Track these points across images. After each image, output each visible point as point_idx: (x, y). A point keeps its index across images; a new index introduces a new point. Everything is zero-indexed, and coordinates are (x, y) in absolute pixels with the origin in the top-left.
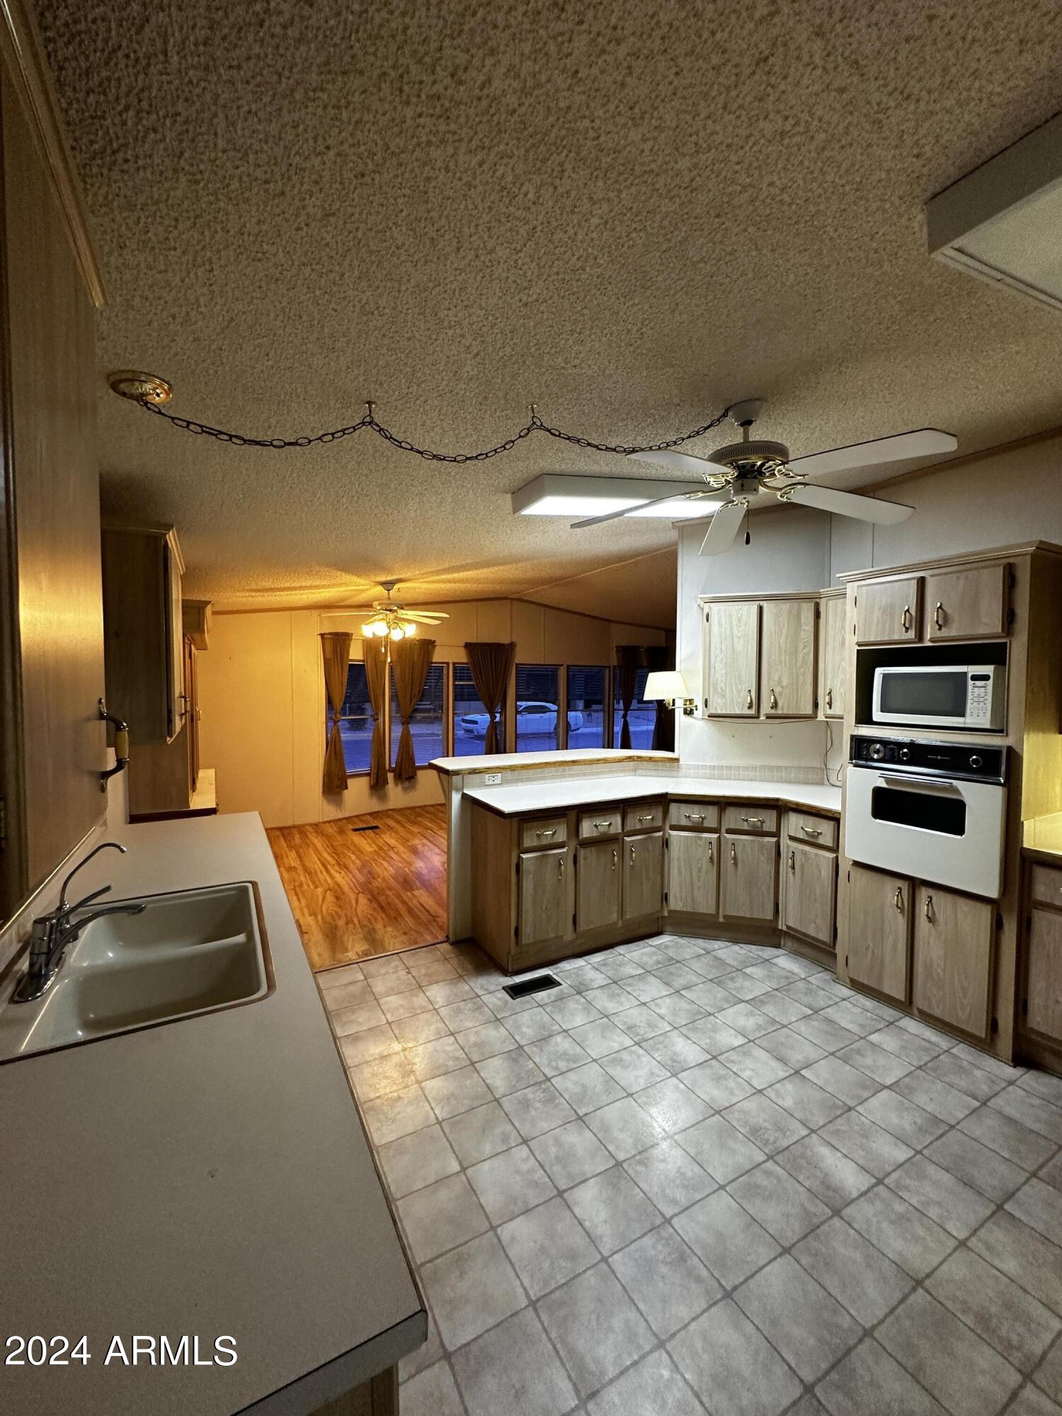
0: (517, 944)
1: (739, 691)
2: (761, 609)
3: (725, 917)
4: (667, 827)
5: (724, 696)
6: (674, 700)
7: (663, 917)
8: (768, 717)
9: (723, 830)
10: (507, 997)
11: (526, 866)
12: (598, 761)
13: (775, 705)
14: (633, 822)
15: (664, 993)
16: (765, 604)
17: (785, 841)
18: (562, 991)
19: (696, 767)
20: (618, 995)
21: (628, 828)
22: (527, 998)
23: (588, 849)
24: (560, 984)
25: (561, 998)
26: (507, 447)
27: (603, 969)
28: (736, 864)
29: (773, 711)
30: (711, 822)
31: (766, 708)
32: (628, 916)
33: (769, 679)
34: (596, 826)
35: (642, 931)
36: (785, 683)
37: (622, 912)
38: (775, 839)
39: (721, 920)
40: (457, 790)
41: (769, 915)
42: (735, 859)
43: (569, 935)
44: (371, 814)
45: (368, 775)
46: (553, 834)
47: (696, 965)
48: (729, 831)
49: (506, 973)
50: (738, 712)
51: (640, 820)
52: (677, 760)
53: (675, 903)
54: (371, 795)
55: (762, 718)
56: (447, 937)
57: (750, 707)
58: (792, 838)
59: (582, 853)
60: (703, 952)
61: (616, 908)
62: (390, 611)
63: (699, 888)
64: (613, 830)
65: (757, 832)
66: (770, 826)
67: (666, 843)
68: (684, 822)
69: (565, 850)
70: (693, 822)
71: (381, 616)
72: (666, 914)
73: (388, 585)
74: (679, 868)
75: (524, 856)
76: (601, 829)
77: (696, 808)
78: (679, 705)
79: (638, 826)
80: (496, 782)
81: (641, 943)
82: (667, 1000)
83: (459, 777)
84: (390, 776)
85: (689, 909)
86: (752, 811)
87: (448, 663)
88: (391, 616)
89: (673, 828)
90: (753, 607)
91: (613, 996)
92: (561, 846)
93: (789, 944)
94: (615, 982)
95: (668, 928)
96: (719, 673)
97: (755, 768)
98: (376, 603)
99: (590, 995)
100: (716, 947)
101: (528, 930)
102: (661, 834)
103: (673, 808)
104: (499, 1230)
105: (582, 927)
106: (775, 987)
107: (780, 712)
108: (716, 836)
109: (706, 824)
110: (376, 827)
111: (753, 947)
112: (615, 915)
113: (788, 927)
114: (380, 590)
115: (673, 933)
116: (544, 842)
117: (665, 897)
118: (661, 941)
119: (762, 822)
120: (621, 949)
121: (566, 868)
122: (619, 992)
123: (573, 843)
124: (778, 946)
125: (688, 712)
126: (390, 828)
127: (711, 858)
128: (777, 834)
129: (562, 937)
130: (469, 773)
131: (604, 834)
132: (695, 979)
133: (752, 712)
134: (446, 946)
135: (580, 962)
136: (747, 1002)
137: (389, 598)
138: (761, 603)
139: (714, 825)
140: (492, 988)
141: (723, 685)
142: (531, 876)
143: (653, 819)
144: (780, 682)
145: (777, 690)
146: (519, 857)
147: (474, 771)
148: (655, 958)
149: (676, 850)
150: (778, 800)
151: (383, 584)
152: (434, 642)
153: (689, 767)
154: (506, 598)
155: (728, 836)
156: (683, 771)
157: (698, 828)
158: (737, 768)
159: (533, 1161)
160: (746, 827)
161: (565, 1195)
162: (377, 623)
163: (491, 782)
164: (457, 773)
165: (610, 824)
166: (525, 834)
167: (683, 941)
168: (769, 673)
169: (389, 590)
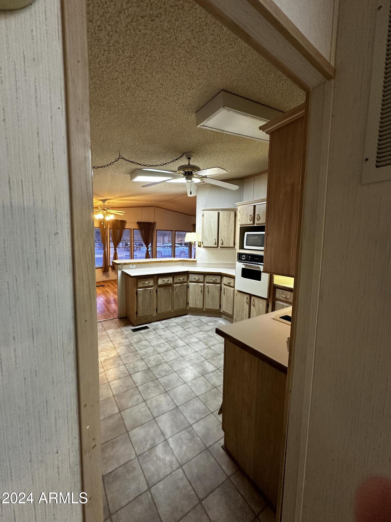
0: (137, 316)
1: (212, 240)
2: (219, 213)
3: (205, 309)
4: (189, 282)
5: (208, 241)
6: (195, 242)
7: (187, 309)
8: (221, 247)
9: (205, 282)
10: (132, 332)
11: (139, 293)
12: (169, 261)
13: (222, 244)
14: (176, 280)
15: (181, 330)
16: (220, 211)
17: (223, 285)
18: (149, 330)
19: (202, 264)
20: (166, 330)
21: (175, 281)
22: (138, 332)
23: (161, 288)
24: (149, 328)
25: (148, 332)
26: (111, 164)
27: (164, 324)
28: (208, 293)
29: (222, 246)
30: (201, 280)
31: (220, 245)
32: (175, 309)
33: (221, 235)
34: (163, 281)
35: (180, 314)
36: (226, 236)
37: (173, 307)
38: (220, 285)
39: (204, 310)
40: (120, 270)
41: (218, 308)
42: (208, 291)
43: (155, 314)
44: (103, 282)
45: (102, 268)
46: (149, 283)
47: (194, 323)
48: (207, 283)
49: (133, 326)
50: (212, 246)
51: (179, 279)
52: (195, 261)
53: (191, 305)
54: (103, 275)
55: (219, 248)
56: (118, 317)
57: (215, 244)
58: (225, 284)
59: (159, 289)
60: (197, 319)
61: (170, 306)
62: (105, 210)
63: (198, 300)
64: (169, 282)
65: (215, 283)
66: (218, 281)
67: (188, 287)
68: (193, 280)
69: (153, 288)
70: (196, 280)
71: (102, 212)
72: (188, 309)
73: (104, 201)
74: (192, 294)
75: (139, 290)
76: (165, 282)
77: (197, 275)
78: (197, 243)
79: (178, 281)
80: (134, 267)
81: (179, 317)
83: (121, 265)
84: (110, 269)
85: (195, 307)
86: (213, 276)
87: (131, 229)
88: (105, 212)
89: (190, 282)
90: (216, 213)
91: (164, 331)
92: (151, 287)
93: (224, 316)
94: (167, 327)
95: (189, 313)
96: (206, 234)
97: (219, 264)
98: (99, 207)
99: (158, 331)
100: (202, 318)
101: (140, 313)
102: (186, 284)
103: (190, 275)
104: (110, 383)
105: (159, 312)
107: (224, 246)
108: (203, 284)
109: (200, 281)
110: (104, 286)
111: (213, 318)
112: (170, 309)
113: (223, 311)
114: (101, 203)
115: (190, 314)
116: (145, 285)
117: (188, 303)
118: (186, 317)
119: (216, 280)
120: (172, 319)
121: (153, 294)
123: (156, 286)
124: (221, 317)
125: (199, 246)
126: (109, 286)
127: (201, 291)
128: (221, 283)
129: (152, 315)
130: (123, 264)
131: (166, 283)
132: (191, 326)
133: (216, 246)
134: (117, 319)
135: (158, 322)
136: (204, 331)
137: (104, 206)
138: (219, 211)
139: (202, 281)
140: (128, 330)
141: (207, 237)
142: (141, 296)
143: (183, 279)
144: (224, 237)
145: (223, 239)
146: (137, 290)
147: (125, 264)
148: (182, 321)
149: (191, 289)
150: (221, 273)
151: (102, 200)
152: (126, 221)
153: (200, 263)
154: (153, 206)
155: (206, 284)
156: (198, 265)
157: (198, 282)
158: (214, 264)
159: (125, 368)
160: (211, 281)
161: (131, 375)
162: (99, 214)
163: (132, 267)
164: (119, 264)
165: (168, 280)
166: (139, 283)
167: (192, 316)
168: (221, 233)
169: (104, 203)
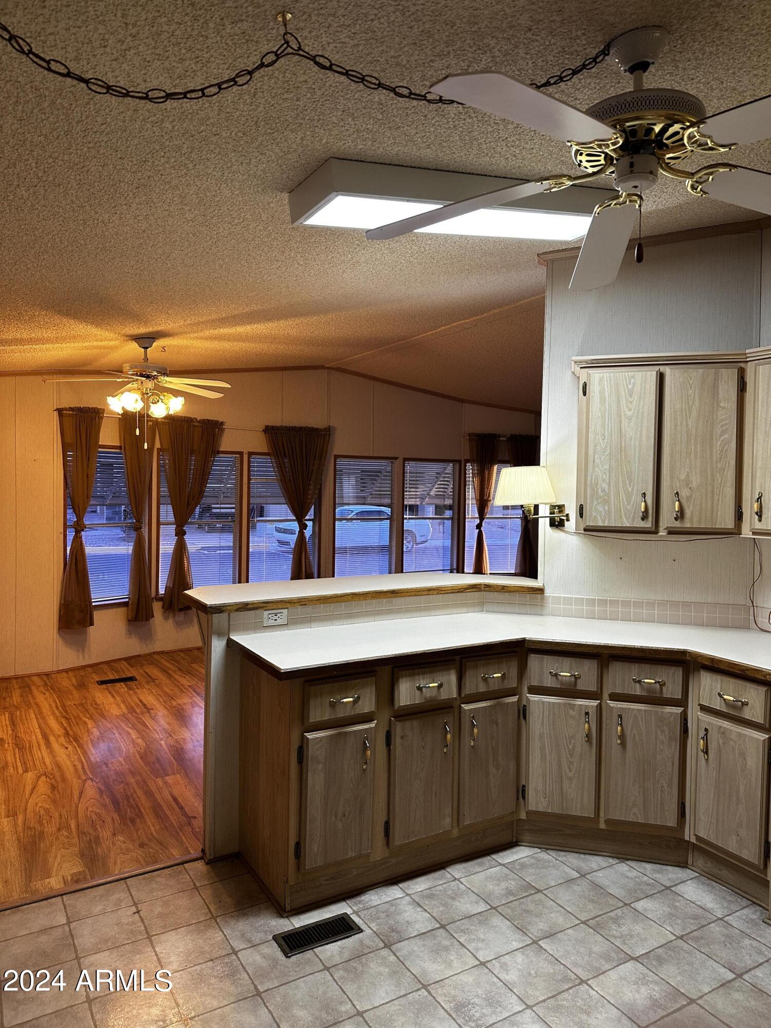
0: (298, 867)
1: (629, 496)
2: (661, 377)
3: (607, 821)
4: (525, 689)
5: (606, 502)
6: (536, 507)
7: (520, 820)
8: (671, 532)
9: (606, 696)
10: (279, 954)
11: (312, 751)
13: (681, 515)
14: (474, 684)
15: (516, 945)
16: (667, 370)
17: (694, 713)
18: (361, 942)
19: (568, 601)
20: (446, 949)
21: (469, 689)
22: (309, 954)
23: (408, 724)
24: (360, 930)
25: (359, 955)
26: (240, 81)
27: (426, 903)
28: (623, 744)
29: (677, 524)
30: (588, 682)
31: (667, 519)
32: (467, 822)
33: (672, 478)
34: (420, 689)
36: (694, 485)
37: (458, 816)
38: (679, 710)
39: (602, 826)
40: (220, 635)
41: (671, 821)
42: (622, 737)
43: (378, 852)
44: (127, 659)
45: (125, 604)
46: (355, 702)
47: (565, 896)
48: (614, 697)
49: (283, 912)
50: (627, 524)
51: (485, 680)
52: (541, 591)
53: (537, 801)
54: (130, 633)
55: (662, 533)
56: (203, 851)
57: (644, 518)
58: (704, 709)
59: (398, 729)
60: (576, 875)
61: (448, 811)
62: (148, 377)
63: (571, 779)
64: (444, 695)
65: (654, 699)
66: (673, 690)
67: (523, 712)
68: (549, 682)
69: (373, 725)
70: (562, 683)
71: (135, 385)
72: (523, 816)
73: (145, 340)
74: (542, 749)
75: (310, 736)
76: (427, 694)
77: (567, 662)
78: (544, 511)
79: (482, 688)
80: (279, 622)
81: (486, 860)
82: (519, 957)
83: (225, 615)
84: (157, 607)
85: (556, 810)
86: (646, 667)
87: (241, 454)
88: (150, 384)
89: (534, 690)
90: (650, 375)
91: (438, 951)
92: (367, 718)
93: (700, 862)
94: (443, 927)
95: (527, 837)
96: (600, 472)
97: (651, 604)
98: (126, 367)
99: (404, 948)
100: (594, 866)
101: (315, 848)
102: (514, 699)
103: (534, 662)
105: (398, 839)
106: (678, 933)
107: (687, 524)
108: (594, 703)
109: (581, 686)
110: (132, 679)
111: (648, 866)
112: (448, 820)
113: (698, 838)
114: (134, 349)
115: (532, 844)
116: (341, 713)
117: (522, 792)
118: (515, 857)
119: (662, 685)
120: (456, 871)
121: (374, 753)
122: (446, 943)
123: (386, 716)
124: (683, 865)
125: (557, 524)
126: (151, 680)
127: (588, 736)
128: (682, 702)
129: (368, 856)
130: (238, 610)
131: (432, 700)
132: (559, 919)
133: (648, 524)
134: (200, 866)
135: (394, 892)
136: (636, 959)
137: (146, 359)
138: (662, 368)
139: (593, 688)
140: (257, 937)
141: (605, 486)
142: (321, 766)
143: (503, 676)
144: (687, 483)
145: (684, 493)
146: (303, 738)
147: (245, 607)
148: (503, 885)
149: (537, 724)
150: (684, 652)
151: (137, 338)
152: (222, 424)
153: (557, 600)
154: (322, 367)
155: (612, 704)
156: (550, 606)
157: (569, 691)
158: (626, 604)
160: (637, 691)
162: (126, 394)
163: (272, 622)
164: (218, 609)
165: (440, 686)
166: (312, 703)
167: (544, 856)
168: (672, 469)
169: (146, 348)
